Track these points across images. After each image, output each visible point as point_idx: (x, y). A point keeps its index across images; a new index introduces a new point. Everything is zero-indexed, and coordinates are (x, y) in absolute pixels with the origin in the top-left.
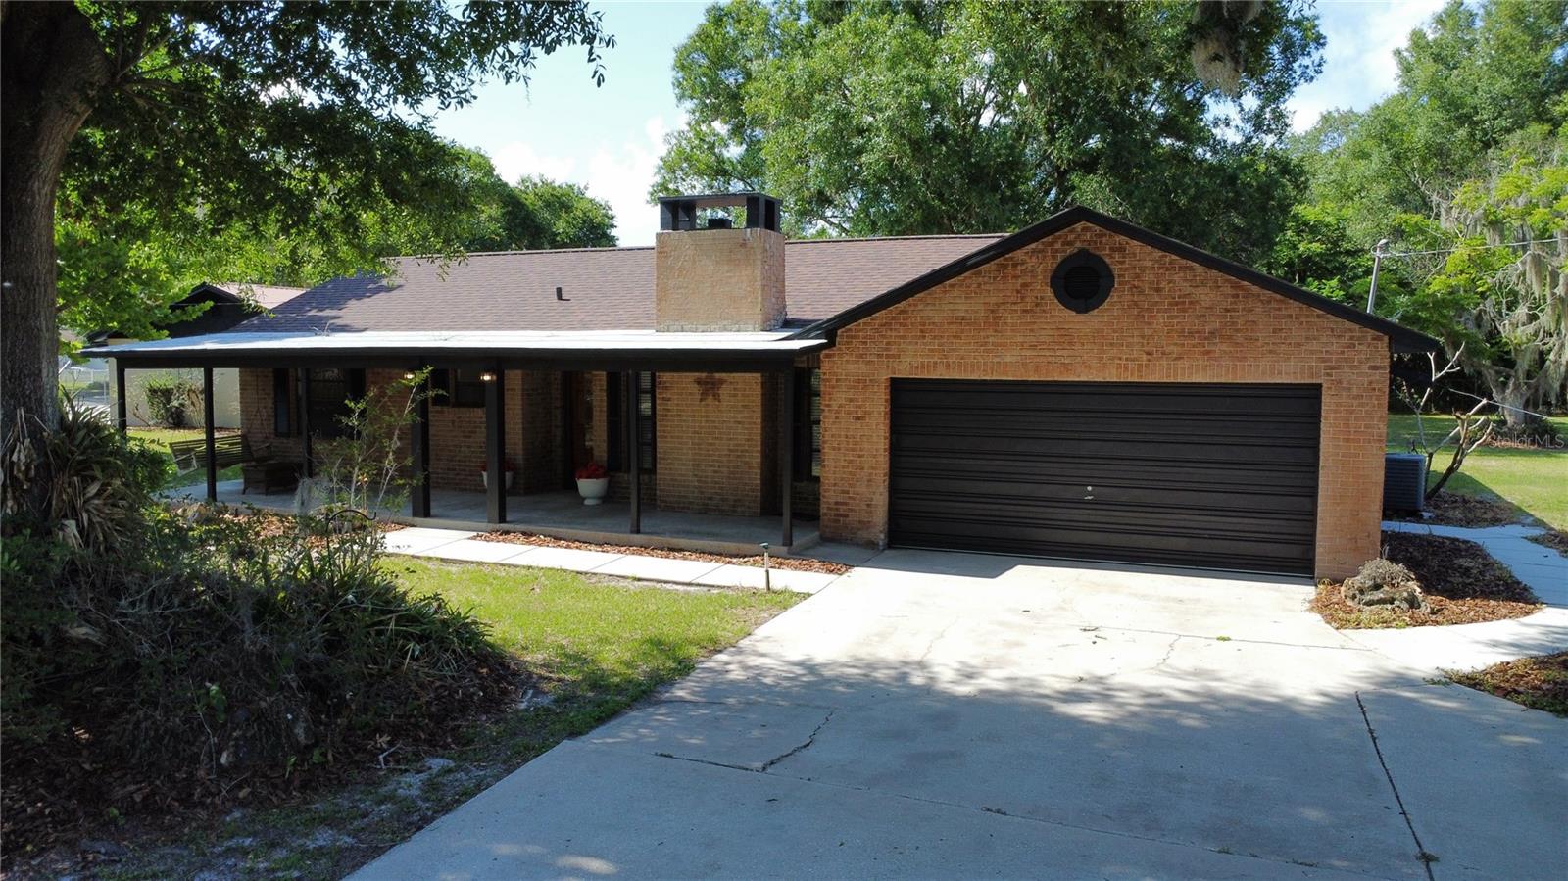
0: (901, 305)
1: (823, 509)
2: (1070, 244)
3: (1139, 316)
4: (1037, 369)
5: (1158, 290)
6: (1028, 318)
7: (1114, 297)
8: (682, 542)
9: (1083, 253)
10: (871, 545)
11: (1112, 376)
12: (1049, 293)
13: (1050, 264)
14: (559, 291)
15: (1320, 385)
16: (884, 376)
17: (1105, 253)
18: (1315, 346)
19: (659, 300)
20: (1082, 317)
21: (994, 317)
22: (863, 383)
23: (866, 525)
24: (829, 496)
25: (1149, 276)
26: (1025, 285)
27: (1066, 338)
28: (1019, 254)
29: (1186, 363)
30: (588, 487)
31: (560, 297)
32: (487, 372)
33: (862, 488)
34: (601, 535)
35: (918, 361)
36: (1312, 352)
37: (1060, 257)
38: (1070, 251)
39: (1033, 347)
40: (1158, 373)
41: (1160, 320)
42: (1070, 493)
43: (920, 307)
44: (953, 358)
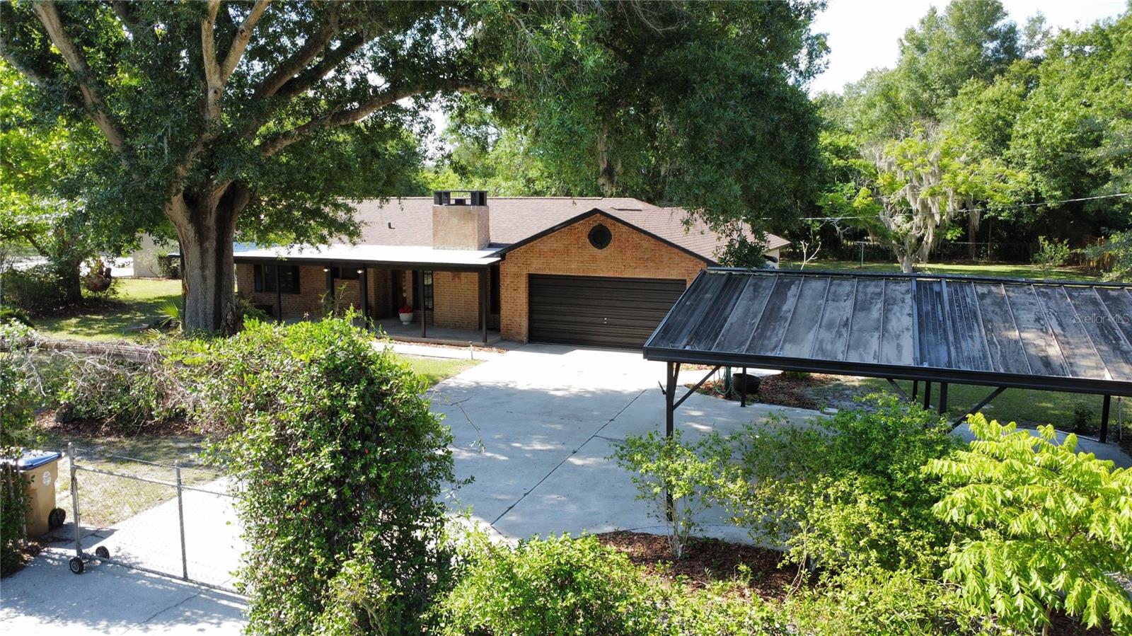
0: (531, 244)
1: (502, 327)
2: (595, 221)
3: (621, 251)
4: (584, 271)
5: (628, 241)
6: (580, 251)
7: (612, 243)
8: (443, 341)
9: (600, 226)
10: (521, 342)
11: (611, 275)
12: (588, 241)
13: (588, 229)
14: (389, 224)
15: (685, 280)
16: (525, 272)
17: (608, 226)
18: (683, 265)
19: (434, 235)
20: (600, 251)
21: (567, 250)
22: (517, 275)
23: (519, 334)
24: (504, 321)
25: (624, 236)
26: (579, 237)
27: (594, 259)
28: (576, 225)
29: (638, 270)
30: (404, 317)
31: (390, 227)
32: (360, 269)
33: (517, 318)
34: (409, 338)
35: (539, 266)
36: (682, 267)
37: (592, 226)
38: (596, 224)
39: (582, 262)
40: (628, 274)
41: (629, 253)
42: (599, 320)
43: (539, 245)
44: (552, 266)
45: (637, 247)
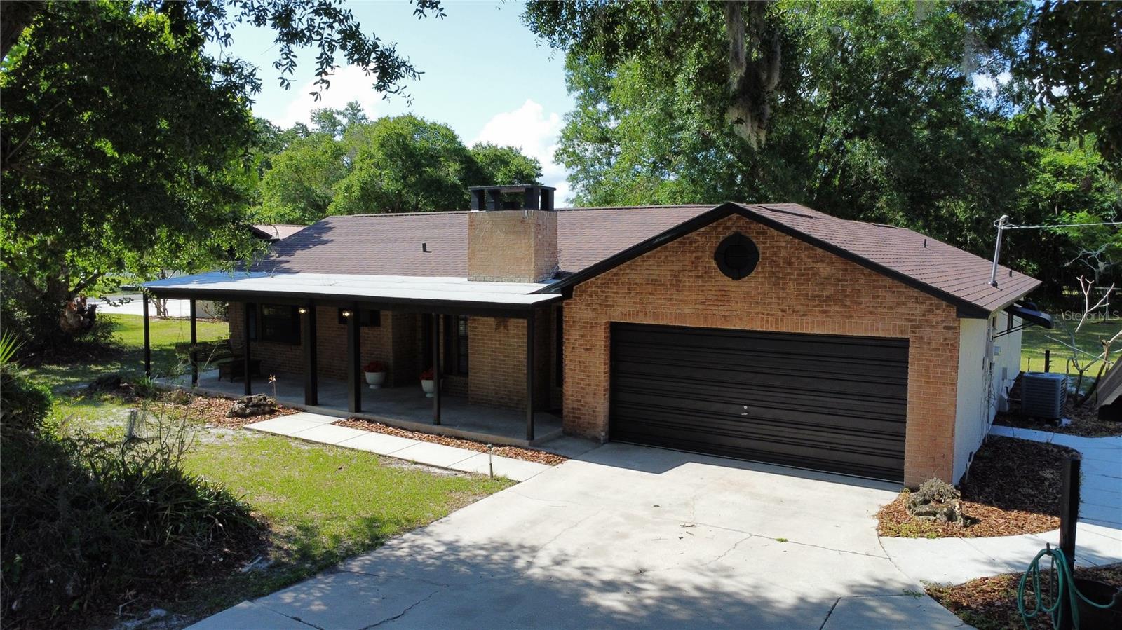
0: (615, 270)
1: (565, 413)
2: (728, 228)
3: (776, 284)
4: (706, 318)
5: (790, 264)
6: (700, 282)
7: (759, 269)
8: (464, 433)
9: (738, 236)
10: (595, 440)
11: (757, 326)
12: (714, 264)
13: (715, 243)
14: (424, 245)
15: (907, 341)
16: (604, 320)
17: (752, 236)
18: (902, 309)
19: (470, 259)
20: (736, 283)
21: (676, 282)
22: (590, 325)
23: (593, 425)
24: (569, 403)
25: (783, 254)
26: (697, 258)
27: (725, 297)
28: (693, 235)
29: (809, 319)
31: (425, 250)
33: (589, 399)
34: (415, 425)
35: (628, 309)
36: (902, 314)
37: (721, 237)
38: (728, 233)
39: (703, 303)
40: (790, 326)
41: (791, 287)
42: (733, 409)
43: (629, 273)
44: (649, 309)
45: (806, 275)
